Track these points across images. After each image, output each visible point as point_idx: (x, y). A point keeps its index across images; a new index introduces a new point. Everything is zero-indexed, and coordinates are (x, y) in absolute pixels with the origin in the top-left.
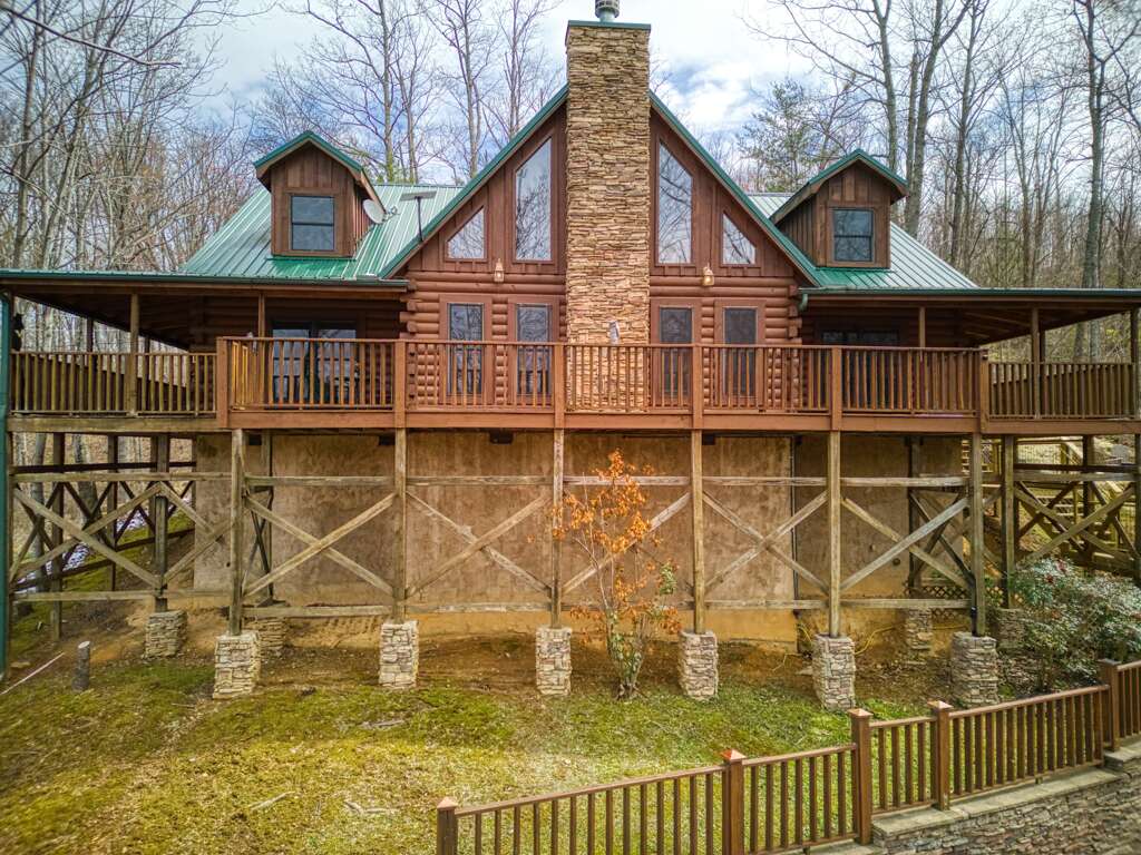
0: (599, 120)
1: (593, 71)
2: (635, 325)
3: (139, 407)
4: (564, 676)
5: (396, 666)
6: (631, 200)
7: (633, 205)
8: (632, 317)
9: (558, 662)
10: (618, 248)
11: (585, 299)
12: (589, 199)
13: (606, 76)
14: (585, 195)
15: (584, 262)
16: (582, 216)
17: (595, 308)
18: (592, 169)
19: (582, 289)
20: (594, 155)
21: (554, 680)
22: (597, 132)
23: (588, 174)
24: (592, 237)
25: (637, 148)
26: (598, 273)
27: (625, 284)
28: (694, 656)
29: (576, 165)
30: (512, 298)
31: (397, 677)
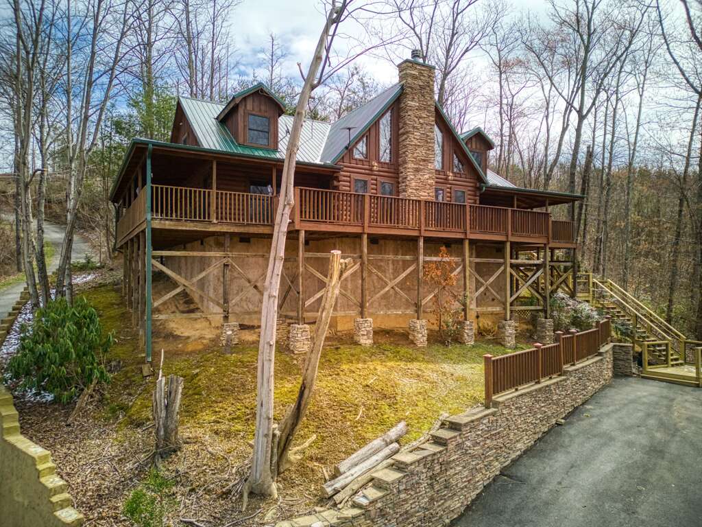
0: (417, 104)
1: (416, 82)
2: (431, 194)
3: (217, 218)
4: (425, 339)
5: (366, 337)
6: (429, 141)
7: (430, 142)
8: (429, 191)
9: (423, 333)
10: (424, 161)
11: (413, 181)
12: (414, 138)
13: (420, 86)
14: (413, 136)
15: (413, 165)
16: (412, 145)
17: (416, 186)
18: (415, 125)
19: (412, 177)
20: (416, 119)
21: (422, 340)
22: (417, 109)
23: (414, 127)
24: (415, 155)
25: (431, 118)
26: (417, 170)
27: (427, 176)
28: (468, 329)
29: (409, 123)
30: (379, 178)
31: (366, 341)
